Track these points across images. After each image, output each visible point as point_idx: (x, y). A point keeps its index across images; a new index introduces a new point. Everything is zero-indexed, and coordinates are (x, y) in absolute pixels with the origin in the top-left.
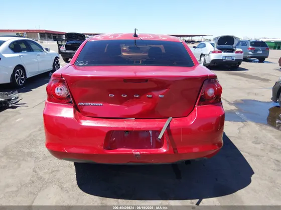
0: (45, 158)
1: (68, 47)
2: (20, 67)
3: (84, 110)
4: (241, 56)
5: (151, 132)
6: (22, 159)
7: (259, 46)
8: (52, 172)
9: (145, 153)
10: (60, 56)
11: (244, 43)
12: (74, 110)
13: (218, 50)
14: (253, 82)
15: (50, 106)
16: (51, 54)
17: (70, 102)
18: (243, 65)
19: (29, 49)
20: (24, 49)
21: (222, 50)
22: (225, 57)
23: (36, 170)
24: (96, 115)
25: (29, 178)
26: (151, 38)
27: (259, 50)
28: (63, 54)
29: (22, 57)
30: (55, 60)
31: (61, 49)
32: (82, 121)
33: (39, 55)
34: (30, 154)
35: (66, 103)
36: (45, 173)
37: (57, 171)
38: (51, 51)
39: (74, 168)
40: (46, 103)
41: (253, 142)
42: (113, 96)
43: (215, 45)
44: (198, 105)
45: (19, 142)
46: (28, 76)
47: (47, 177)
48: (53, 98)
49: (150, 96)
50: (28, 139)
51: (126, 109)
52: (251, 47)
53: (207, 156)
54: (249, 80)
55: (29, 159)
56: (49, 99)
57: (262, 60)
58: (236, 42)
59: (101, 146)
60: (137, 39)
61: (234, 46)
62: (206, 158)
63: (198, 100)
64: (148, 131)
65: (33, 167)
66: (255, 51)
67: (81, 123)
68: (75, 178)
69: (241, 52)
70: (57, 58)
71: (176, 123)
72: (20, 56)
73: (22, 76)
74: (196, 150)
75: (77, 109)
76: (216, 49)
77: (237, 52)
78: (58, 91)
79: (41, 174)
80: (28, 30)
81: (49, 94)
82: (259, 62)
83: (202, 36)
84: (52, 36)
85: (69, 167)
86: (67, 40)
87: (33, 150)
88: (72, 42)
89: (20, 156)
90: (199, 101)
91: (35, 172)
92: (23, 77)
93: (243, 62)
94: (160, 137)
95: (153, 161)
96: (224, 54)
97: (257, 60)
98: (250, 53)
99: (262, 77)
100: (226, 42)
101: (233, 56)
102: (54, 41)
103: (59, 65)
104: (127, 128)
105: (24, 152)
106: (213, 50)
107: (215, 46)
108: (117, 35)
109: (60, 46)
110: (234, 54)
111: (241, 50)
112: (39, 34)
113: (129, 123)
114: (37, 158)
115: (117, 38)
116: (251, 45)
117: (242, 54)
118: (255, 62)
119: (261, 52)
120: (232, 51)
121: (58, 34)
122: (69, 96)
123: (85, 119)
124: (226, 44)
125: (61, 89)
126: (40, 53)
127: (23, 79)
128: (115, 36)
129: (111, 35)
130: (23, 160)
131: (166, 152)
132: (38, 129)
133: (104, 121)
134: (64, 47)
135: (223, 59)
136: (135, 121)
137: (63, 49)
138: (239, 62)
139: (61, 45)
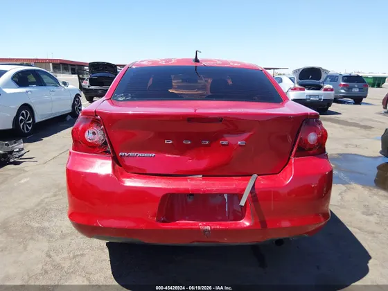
0: (63, 236)
1: (92, 82)
2: (26, 107)
3: (127, 164)
4: (331, 95)
5: (226, 196)
6: (30, 236)
7: (354, 82)
8: (74, 257)
9: (218, 227)
10: (82, 94)
11: (334, 78)
12: (113, 163)
13: (299, 87)
14: (350, 130)
15: (76, 157)
16: (70, 90)
17: (107, 152)
18: (334, 107)
19: (40, 83)
20: (33, 83)
21: (304, 86)
22: (310, 96)
23: (51, 253)
24: (144, 170)
25: (40, 266)
26: (219, 64)
27: (355, 87)
28: (86, 91)
29: (29, 93)
30: (75, 98)
31: (83, 84)
32: (124, 179)
33: (53, 91)
34: (42, 231)
35: (101, 153)
36: (65, 259)
37: (82, 255)
38: (70, 87)
39: (107, 251)
40: (70, 153)
41: (363, 213)
42: (171, 142)
43: (296, 80)
44: (294, 156)
45: (25, 213)
46: (38, 119)
47: (66, 264)
48: (81, 145)
49: (225, 143)
50: (38, 208)
51: (189, 162)
52: (343, 83)
53: (307, 233)
54: (344, 127)
55: (40, 237)
56: (75, 148)
57: (358, 100)
58: (324, 76)
59: (153, 216)
60: (198, 64)
61: (321, 80)
62: (306, 235)
63: (294, 150)
64: (221, 195)
65: (46, 250)
66: (348, 89)
67: (123, 182)
68: (109, 266)
69: (332, 90)
70: (78, 96)
71: (264, 182)
72: (27, 92)
73: (29, 120)
74: (285, 224)
75: (117, 161)
76: (297, 86)
77: (326, 90)
78: (89, 136)
79: (58, 259)
80: (37, 59)
81: (75, 141)
82: (354, 104)
83: (274, 69)
84: (70, 67)
85: (98, 249)
86: (91, 72)
87: (46, 224)
88: (98, 74)
89: (26, 233)
90: (296, 151)
91: (50, 256)
92: (30, 122)
93: (333, 104)
94: (243, 203)
95: (226, 241)
96: (308, 92)
97: (352, 100)
98: (343, 91)
99: (362, 124)
100: (310, 76)
101: (320, 94)
102: (72, 74)
103: (80, 105)
104: (192, 190)
105: (32, 228)
106: (292, 87)
107: (295, 82)
108: (170, 60)
109: (81, 80)
110: (321, 92)
111: (331, 87)
112: (51, 64)
113: (194, 182)
114: (52, 236)
115: (170, 64)
116: (344, 81)
117: (333, 92)
118: (349, 103)
119: (357, 90)
120: (318, 87)
121: (78, 65)
122: (105, 143)
123: (129, 177)
124: (311, 79)
125: (94, 133)
126: (55, 89)
127: (29, 124)
128: (167, 61)
129: (162, 60)
130: (32, 239)
131: (249, 227)
132: (51, 194)
133: (157, 180)
134: (88, 82)
135: (306, 99)
136: (203, 180)
137: (86, 84)
138: (328, 103)
139: (84, 79)
